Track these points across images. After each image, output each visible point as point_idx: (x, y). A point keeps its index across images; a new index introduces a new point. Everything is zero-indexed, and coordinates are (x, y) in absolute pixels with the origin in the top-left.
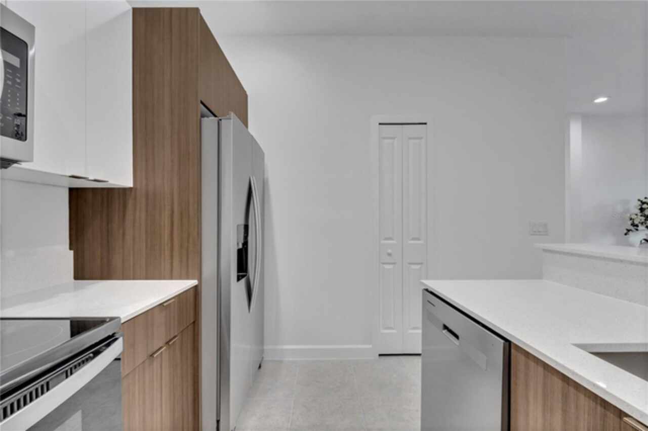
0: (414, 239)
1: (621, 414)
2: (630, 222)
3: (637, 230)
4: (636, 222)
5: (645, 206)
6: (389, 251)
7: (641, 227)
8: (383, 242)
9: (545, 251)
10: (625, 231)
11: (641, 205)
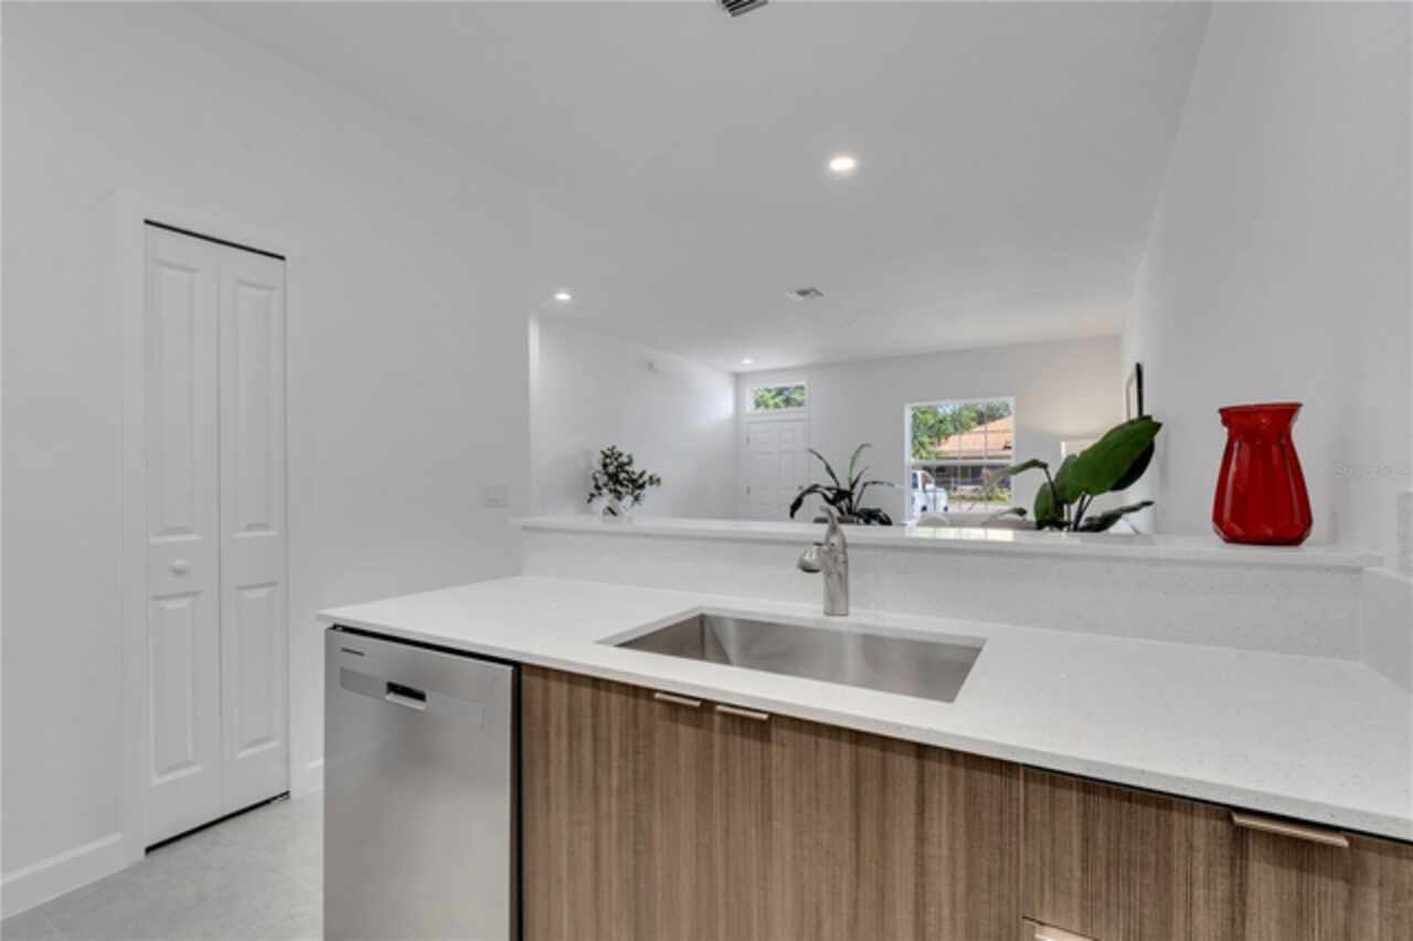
0: (250, 527)
1: (650, 692)
2: (593, 484)
3: (600, 494)
4: (600, 483)
5: (608, 461)
6: (179, 563)
7: (605, 491)
8: (154, 540)
9: (525, 528)
10: (588, 497)
11: (604, 460)
